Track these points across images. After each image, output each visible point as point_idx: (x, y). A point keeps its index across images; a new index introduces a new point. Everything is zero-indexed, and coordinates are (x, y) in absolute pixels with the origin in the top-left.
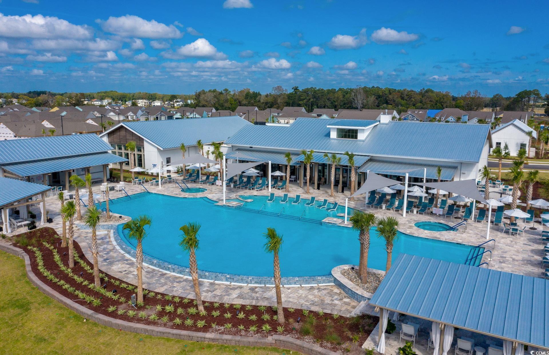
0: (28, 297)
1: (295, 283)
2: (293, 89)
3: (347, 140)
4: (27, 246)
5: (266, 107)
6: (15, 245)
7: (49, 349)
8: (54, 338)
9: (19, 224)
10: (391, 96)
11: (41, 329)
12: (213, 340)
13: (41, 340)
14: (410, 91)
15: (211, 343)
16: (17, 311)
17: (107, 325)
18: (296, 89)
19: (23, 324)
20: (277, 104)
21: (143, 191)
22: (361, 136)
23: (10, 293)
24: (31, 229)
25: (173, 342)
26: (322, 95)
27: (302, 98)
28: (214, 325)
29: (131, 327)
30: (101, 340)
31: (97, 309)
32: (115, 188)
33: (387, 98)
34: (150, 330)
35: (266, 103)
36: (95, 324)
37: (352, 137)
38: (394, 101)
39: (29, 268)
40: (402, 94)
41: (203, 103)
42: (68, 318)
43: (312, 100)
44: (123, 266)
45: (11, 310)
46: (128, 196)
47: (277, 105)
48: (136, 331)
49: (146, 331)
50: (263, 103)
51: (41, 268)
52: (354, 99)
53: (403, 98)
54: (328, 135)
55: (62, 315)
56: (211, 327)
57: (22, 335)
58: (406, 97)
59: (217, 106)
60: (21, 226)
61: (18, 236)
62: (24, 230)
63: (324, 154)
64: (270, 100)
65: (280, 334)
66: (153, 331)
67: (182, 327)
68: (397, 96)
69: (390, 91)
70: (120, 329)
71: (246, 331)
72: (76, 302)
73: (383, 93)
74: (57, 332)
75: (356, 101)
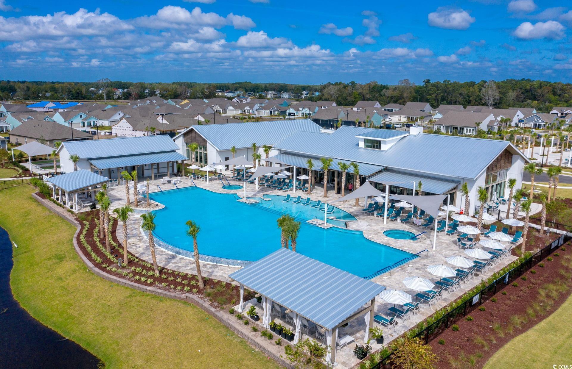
0: (66, 254)
1: (237, 265)
2: (424, 82)
3: (372, 150)
4: (83, 221)
5: (391, 101)
6: (77, 219)
7: (61, 285)
8: (66, 279)
9: (85, 205)
10: (539, 91)
11: (62, 273)
12: (151, 291)
13: (60, 279)
14: (566, 85)
15: (150, 293)
16: (57, 261)
17: (99, 275)
18: (428, 82)
19: (55, 269)
20: (403, 98)
21: (192, 185)
22: (383, 147)
23: (59, 250)
24: (92, 209)
25: (129, 290)
26: (453, 90)
27: (431, 92)
28: (157, 283)
29: (109, 278)
30: (91, 283)
31: (97, 265)
32: (172, 182)
33: (535, 93)
34: (119, 281)
35: (392, 98)
36: (93, 274)
37: (377, 148)
38: (543, 96)
39: (76, 235)
40: (555, 88)
41: (326, 96)
42: (80, 268)
43: (442, 94)
44: (135, 240)
45: (53, 260)
46: (178, 189)
47: (403, 100)
48: (111, 281)
49: (117, 281)
50: (388, 97)
51: (82, 237)
52: (484, 95)
53: (555, 94)
54: (358, 145)
55: (78, 266)
56: (155, 283)
57: (52, 275)
58: (559, 92)
59: (340, 99)
60: (86, 206)
61: (81, 213)
62: (88, 209)
63: (351, 162)
64: (396, 93)
65: (193, 294)
66: (120, 281)
67: (138, 281)
68: (547, 91)
69: (541, 84)
70: (103, 277)
71: (175, 289)
72: (88, 259)
73: (530, 87)
74: (70, 276)
75: (486, 98)
